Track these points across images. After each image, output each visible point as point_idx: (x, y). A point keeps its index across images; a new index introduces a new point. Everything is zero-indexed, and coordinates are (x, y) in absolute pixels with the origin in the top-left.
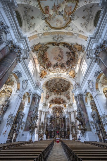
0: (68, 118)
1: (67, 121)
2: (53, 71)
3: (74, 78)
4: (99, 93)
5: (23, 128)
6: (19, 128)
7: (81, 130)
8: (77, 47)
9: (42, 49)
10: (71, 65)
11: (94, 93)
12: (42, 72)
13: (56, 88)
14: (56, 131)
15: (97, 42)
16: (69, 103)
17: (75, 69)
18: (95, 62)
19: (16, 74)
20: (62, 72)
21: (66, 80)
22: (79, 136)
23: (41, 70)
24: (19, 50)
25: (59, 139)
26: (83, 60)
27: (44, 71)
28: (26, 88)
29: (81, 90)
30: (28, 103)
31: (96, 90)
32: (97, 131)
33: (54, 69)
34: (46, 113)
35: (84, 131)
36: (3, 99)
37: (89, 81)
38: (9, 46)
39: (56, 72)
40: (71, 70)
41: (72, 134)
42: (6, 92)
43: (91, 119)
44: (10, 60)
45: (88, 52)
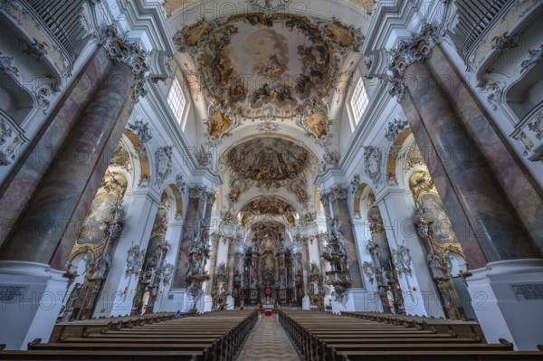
0: (299, 254)
1: (295, 262)
2: (251, 115)
3: (323, 136)
4: (397, 187)
5: (170, 281)
6: (159, 280)
7: (335, 284)
8: (338, 32)
9: (211, 37)
10: (313, 94)
11: (381, 186)
12: (214, 117)
13: (262, 165)
14: (262, 287)
15: (404, 26)
16: (305, 213)
17: (325, 107)
18: (392, 93)
19: (136, 132)
20: (283, 118)
21: (297, 143)
22: (330, 301)
23: (212, 112)
24: (137, 55)
25: (272, 306)
26: (354, 79)
27: (223, 115)
28: (169, 171)
29: (343, 175)
30: (177, 215)
31: (388, 180)
32: (379, 287)
33: (256, 107)
34: (231, 239)
35: (343, 288)
36: (104, 204)
37: (370, 151)
38: (107, 46)
39: (263, 117)
40: (312, 112)
41: (311, 294)
42: (108, 184)
43: (365, 258)
44: (118, 97)
45: (372, 58)
